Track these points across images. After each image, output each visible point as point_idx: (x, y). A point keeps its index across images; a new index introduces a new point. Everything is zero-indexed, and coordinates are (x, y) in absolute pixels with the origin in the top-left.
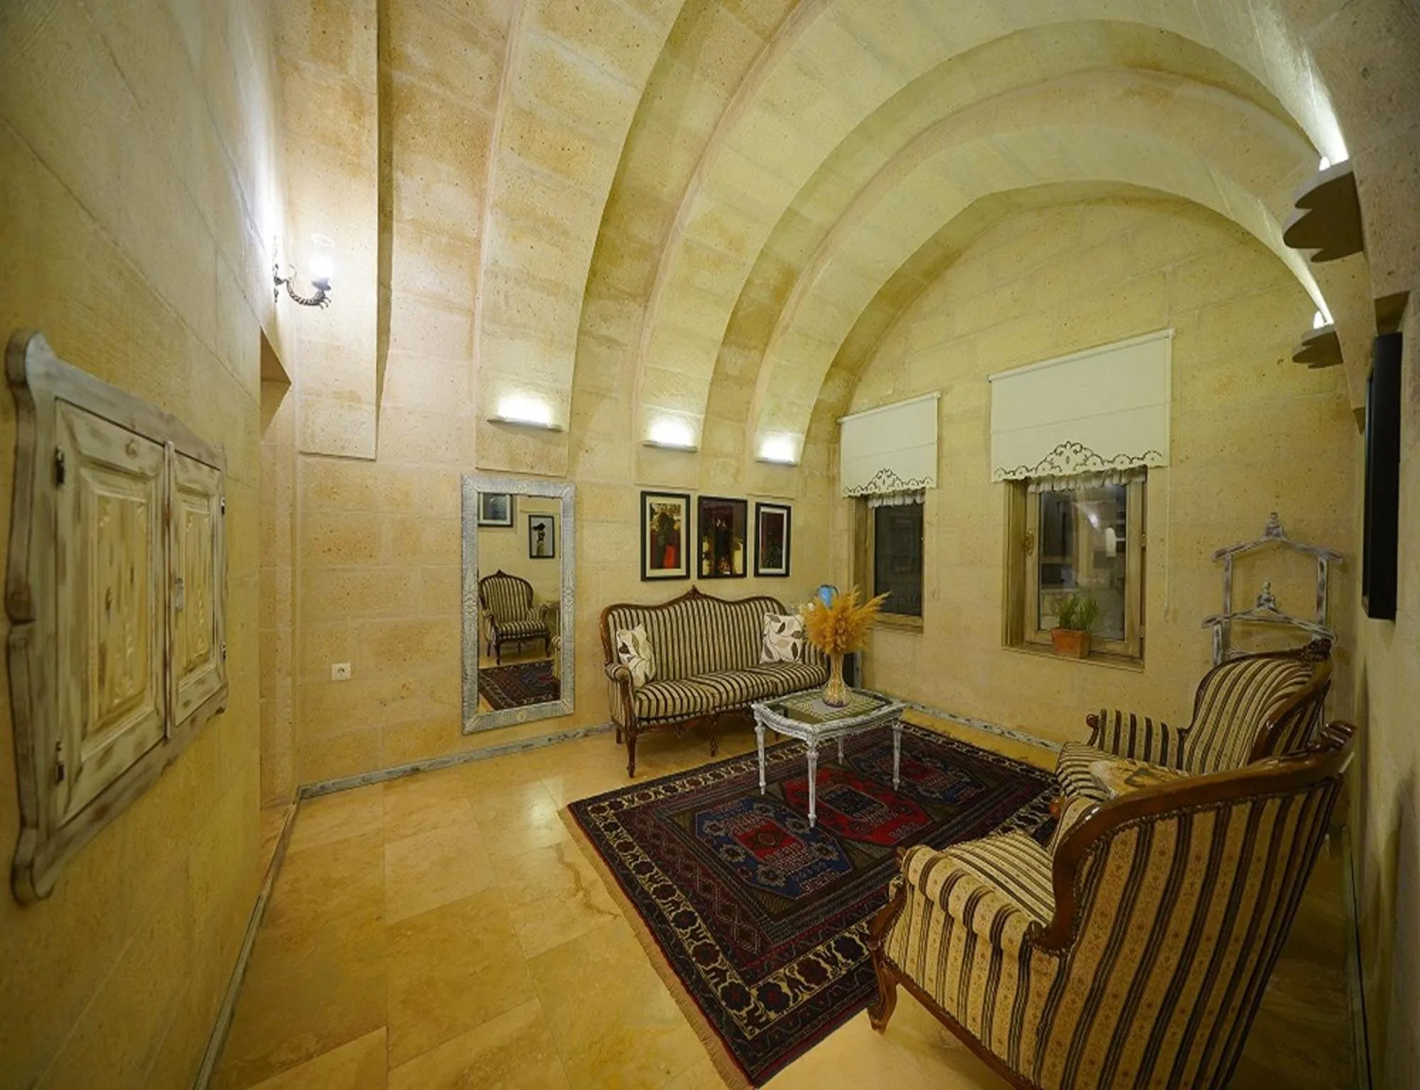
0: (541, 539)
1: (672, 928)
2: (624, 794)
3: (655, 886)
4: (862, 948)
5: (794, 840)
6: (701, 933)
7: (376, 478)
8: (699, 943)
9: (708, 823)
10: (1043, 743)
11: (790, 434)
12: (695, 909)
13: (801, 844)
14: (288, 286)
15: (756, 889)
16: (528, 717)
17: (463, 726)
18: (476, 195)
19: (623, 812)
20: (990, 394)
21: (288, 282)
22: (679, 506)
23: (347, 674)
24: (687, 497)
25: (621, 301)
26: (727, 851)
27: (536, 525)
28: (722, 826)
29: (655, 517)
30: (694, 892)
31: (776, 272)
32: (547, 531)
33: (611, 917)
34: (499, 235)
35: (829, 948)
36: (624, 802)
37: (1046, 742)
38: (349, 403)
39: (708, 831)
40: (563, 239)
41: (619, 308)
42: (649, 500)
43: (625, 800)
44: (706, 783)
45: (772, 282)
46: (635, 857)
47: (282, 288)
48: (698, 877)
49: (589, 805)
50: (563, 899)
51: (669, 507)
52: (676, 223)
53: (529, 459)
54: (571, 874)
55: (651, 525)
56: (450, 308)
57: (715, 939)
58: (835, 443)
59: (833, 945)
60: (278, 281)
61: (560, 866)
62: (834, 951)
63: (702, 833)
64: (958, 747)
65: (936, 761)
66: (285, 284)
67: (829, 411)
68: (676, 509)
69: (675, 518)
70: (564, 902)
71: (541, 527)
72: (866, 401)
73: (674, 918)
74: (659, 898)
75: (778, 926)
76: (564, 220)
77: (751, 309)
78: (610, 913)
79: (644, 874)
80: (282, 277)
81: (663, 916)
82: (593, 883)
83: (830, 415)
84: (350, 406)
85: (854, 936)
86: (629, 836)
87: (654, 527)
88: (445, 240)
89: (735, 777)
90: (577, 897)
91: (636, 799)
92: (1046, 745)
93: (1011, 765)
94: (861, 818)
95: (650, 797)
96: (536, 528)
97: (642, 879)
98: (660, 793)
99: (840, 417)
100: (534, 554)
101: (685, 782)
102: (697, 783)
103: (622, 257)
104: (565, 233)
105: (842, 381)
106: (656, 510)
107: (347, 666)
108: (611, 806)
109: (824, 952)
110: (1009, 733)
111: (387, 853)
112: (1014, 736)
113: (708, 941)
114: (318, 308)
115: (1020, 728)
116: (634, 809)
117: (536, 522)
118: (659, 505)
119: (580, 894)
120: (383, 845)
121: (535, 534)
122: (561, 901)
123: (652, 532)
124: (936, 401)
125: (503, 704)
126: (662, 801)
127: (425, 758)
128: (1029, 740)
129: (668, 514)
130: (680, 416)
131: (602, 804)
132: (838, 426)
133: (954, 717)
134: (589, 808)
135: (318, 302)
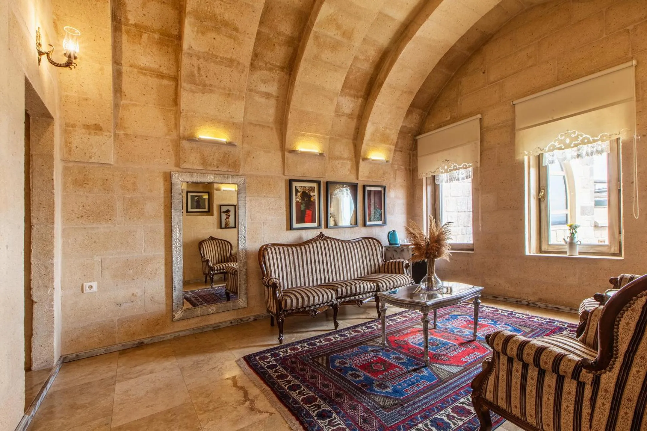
0: (227, 218)
1: (315, 420)
2: (281, 349)
3: (302, 397)
4: (450, 424)
5: (396, 367)
6: (335, 422)
7: (113, 175)
8: (335, 428)
9: (338, 361)
10: (556, 308)
11: (384, 145)
12: (332, 408)
13: (401, 368)
14: (48, 56)
15: (373, 394)
16: (216, 310)
17: (173, 316)
18: (176, 8)
19: (281, 358)
20: (514, 112)
21: (48, 54)
22: (314, 187)
23: (95, 289)
24: (319, 183)
25: (274, 71)
26: (351, 375)
27: (225, 210)
28: (347, 361)
29: (299, 194)
30: (330, 398)
31: (374, 52)
32: (232, 213)
33: (268, 415)
34: (192, 31)
35: (426, 425)
36: (281, 353)
37: (559, 307)
38: (95, 131)
39: (338, 365)
40: (234, 33)
41: (273, 75)
42: (295, 184)
43: (282, 352)
44: (336, 339)
45: (371, 58)
46: (289, 382)
47: (44, 58)
48: (333, 389)
49: (257, 356)
50: (235, 407)
51: (307, 188)
52: (309, 23)
53: (215, 163)
54: (241, 393)
55: (296, 198)
56: (161, 76)
57: (346, 425)
58: (414, 150)
59: (429, 423)
60: (41, 53)
61: (235, 388)
62: (430, 427)
63: (334, 366)
64: (502, 312)
65: (488, 320)
66: (46, 54)
67: (409, 132)
68: (312, 189)
69: (312, 194)
70: (236, 408)
71: (228, 211)
72: (433, 125)
73: (316, 414)
74: (306, 404)
75: (388, 415)
76: (235, 21)
77: (358, 74)
78: (267, 412)
79: (295, 390)
80: (43, 51)
81: (310, 414)
82: (256, 397)
83: (410, 135)
84: (95, 133)
85: (443, 417)
86: (284, 371)
87: (298, 200)
88: (157, 36)
89: (355, 336)
90: (245, 405)
91: (289, 351)
92: (558, 308)
93: (538, 319)
94: (441, 352)
95: (298, 349)
96: (224, 212)
97: (294, 394)
98: (304, 347)
99: (416, 136)
100: (223, 226)
101: (322, 340)
102: (330, 340)
103: (274, 45)
104: (236, 29)
105: (417, 115)
106: (299, 190)
107: (95, 284)
108: (272, 355)
109: (424, 428)
110: (533, 303)
111: (116, 388)
112: (537, 305)
113: (341, 426)
114: (68, 68)
115: (540, 300)
116: (288, 356)
117: (224, 209)
118: (301, 187)
119: (248, 403)
120: (114, 384)
121: (224, 216)
122: (234, 407)
123: (297, 202)
124: (478, 121)
125: (198, 304)
126: (306, 350)
127: (148, 336)
128: (546, 306)
129: (307, 192)
130: (315, 137)
131: (266, 355)
132: (415, 142)
133: (497, 297)
134: (257, 358)
135: (68, 64)
